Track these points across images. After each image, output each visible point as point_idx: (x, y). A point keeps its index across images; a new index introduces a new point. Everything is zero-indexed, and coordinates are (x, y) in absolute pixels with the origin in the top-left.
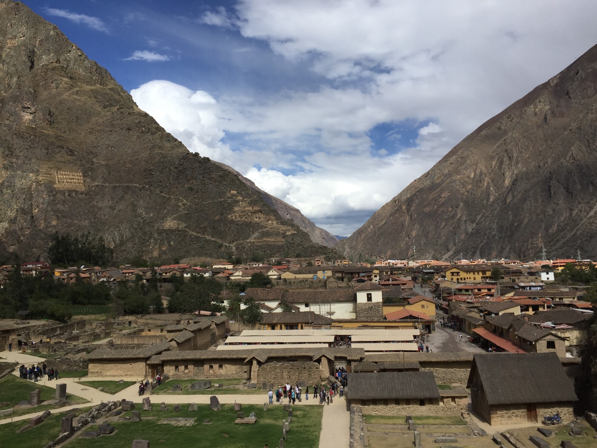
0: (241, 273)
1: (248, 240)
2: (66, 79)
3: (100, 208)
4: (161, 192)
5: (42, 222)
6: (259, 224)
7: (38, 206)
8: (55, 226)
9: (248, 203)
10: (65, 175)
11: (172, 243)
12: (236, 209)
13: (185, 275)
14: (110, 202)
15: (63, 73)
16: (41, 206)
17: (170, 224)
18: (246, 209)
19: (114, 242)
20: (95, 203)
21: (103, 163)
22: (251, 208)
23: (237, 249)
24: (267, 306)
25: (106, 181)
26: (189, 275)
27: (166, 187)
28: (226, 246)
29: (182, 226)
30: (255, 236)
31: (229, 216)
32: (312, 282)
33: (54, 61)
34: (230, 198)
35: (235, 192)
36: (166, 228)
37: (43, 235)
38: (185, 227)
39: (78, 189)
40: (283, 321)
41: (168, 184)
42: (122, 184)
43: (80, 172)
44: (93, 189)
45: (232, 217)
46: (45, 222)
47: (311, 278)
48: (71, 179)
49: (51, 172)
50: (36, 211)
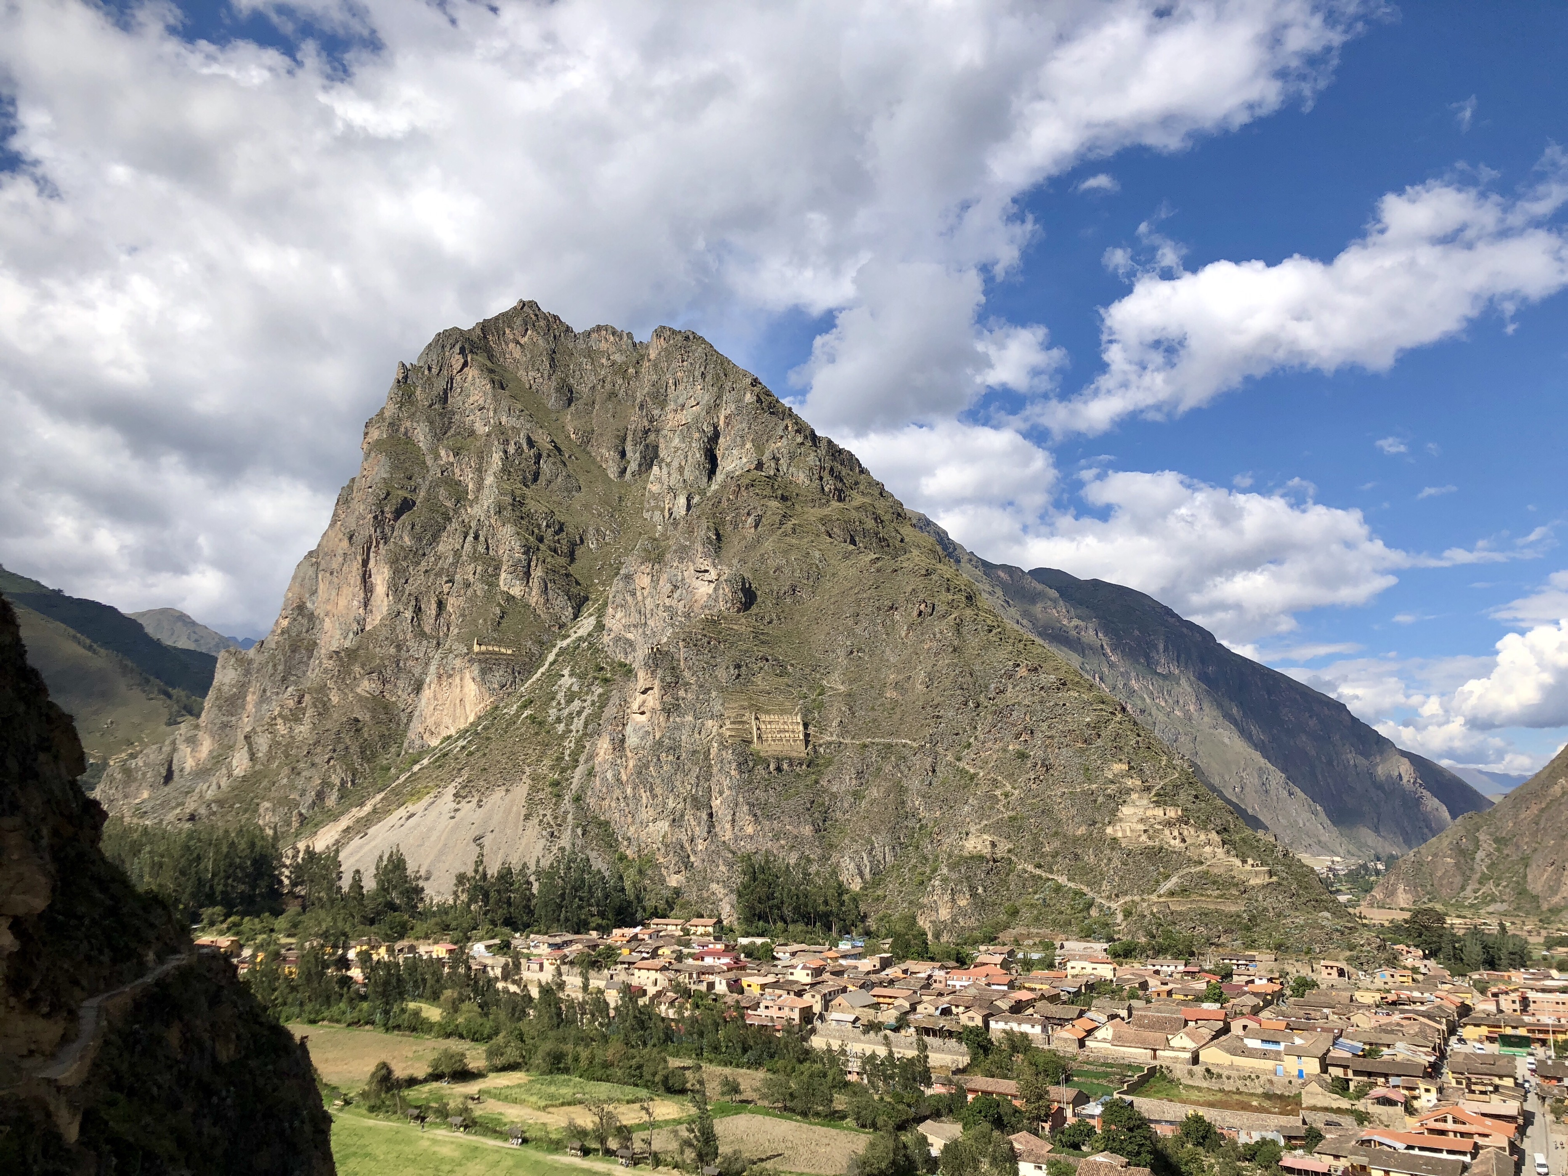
1: (1154, 898)
2: (774, 504)
3: (834, 796)
4: (959, 759)
5: (728, 826)
6: (1180, 853)
7: (721, 793)
8: (751, 837)
9: (1155, 796)
10: (770, 723)
11: (980, 890)
12: (1126, 811)
13: (993, 1026)
14: (854, 782)
15: (768, 491)
16: (727, 792)
17: (976, 842)
18: (1149, 813)
19: (861, 874)
20: (825, 784)
21: (842, 688)
22: (1161, 813)
23: (1126, 916)
25: (847, 732)
28: (1101, 907)
29: (1002, 849)
30: (1169, 886)
31: (1109, 830)
33: (753, 466)
34: (1111, 782)
35: (1123, 767)
36: (966, 854)
37: (730, 855)
38: (1009, 851)
39: (795, 754)
42: (877, 740)
43: (797, 714)
44: (822, 750)
45: (1115, 831)
46: (733, 826)
47: (1269, 1071)
48: (780, 732)
49: (745, 719)
50: (718, 802)
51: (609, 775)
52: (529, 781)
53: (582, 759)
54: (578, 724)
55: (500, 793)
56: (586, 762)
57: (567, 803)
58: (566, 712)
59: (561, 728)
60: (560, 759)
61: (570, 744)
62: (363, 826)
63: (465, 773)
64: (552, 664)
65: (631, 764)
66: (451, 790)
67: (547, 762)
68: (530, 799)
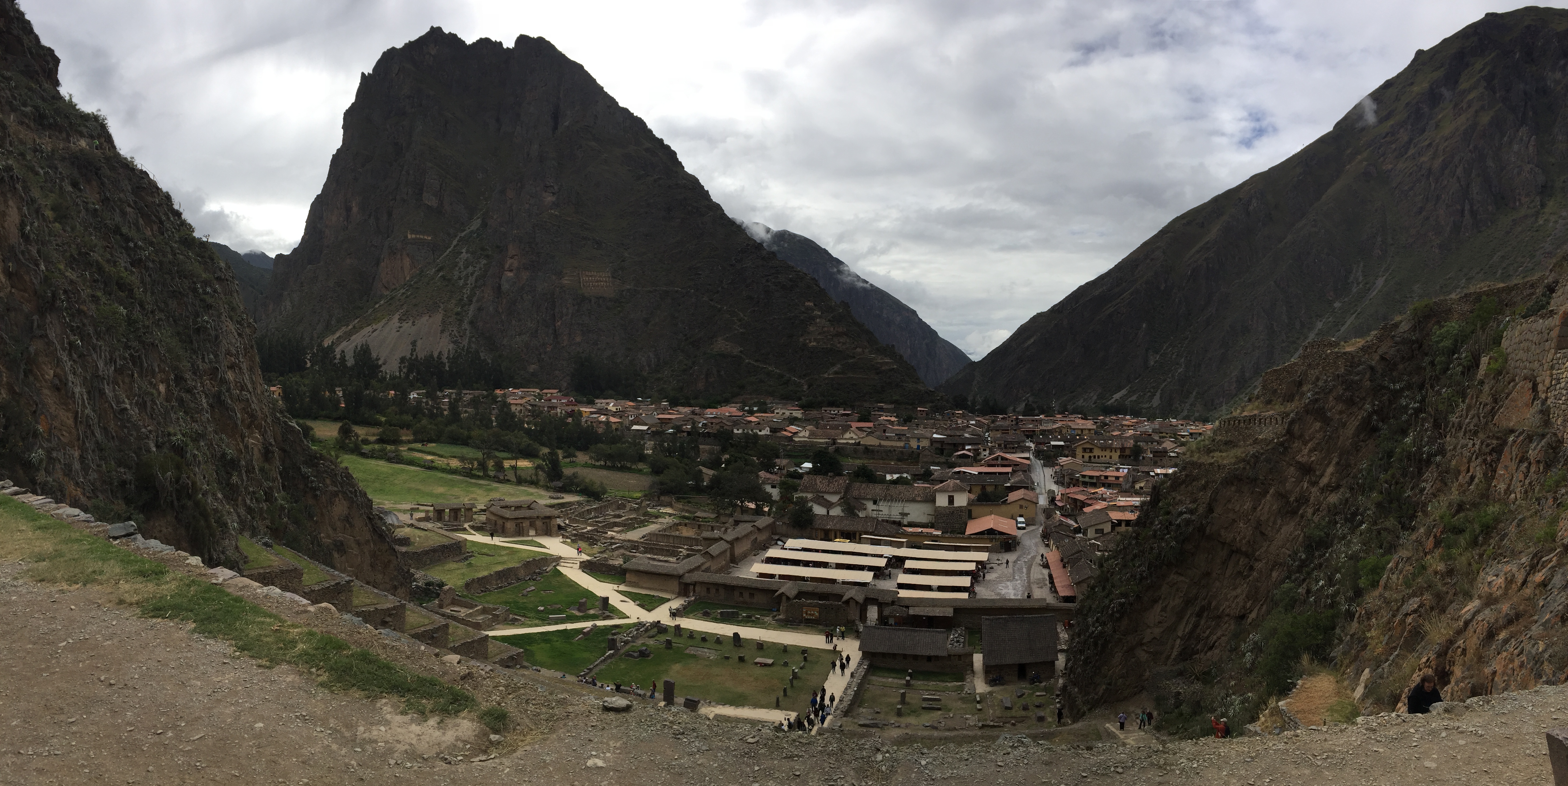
0: (807, 434)
1: (826, 376)
4: (712, 300)
5: (566, 337)
6: (842, 351)
7: (561, 317)
8: (579, 344)
9: (829, 320)
10: (591, 275)
11: (722, 373)
12: (811, 328)
13: (735, 431)
14: (644, 312)
16: (565, 316)
17: (721, 345)
18: (826, 329)
19: (649, 366)
20: (628, 313)
22: (832, 329)
23: (809, 387)
24: (826, 500)
25: (639, 283)
26: (740, 431)
27: (718, 292)
28: (795, 382)
29: (736, 350)
30: (835, 369)
31: (801, 340)
32: (902, 452)
34: (804, 313)
35: (811, 304)
36: (715, 352)
37: (567, 354)
38: (741, 352)
39: (607, 295)
40: (838, 527)
41: (720, 289)
42: (658, 288)
43: (608, 272)
44: (624, 294)
45: (805, 340)
46: (569, 337)
47: (901, 447)
48: (598, 281)
49: (577, 274)
50: (559, 323)
51: (491, 309)
52: (443, 312)
53: (475, 299)
54: (472, 280)
55: (425, 319)
56: (478, 301)
57: (466, 325)
58: (465, 273)
59: (461, 282)
60: (461, 300)
61: (467, 291)
62: (348, 336)
63: (405, 307)
64: (457, 245)
65: (505, 301)
66: (397, 317)
67: (453, 301)
68: (443, 322)
